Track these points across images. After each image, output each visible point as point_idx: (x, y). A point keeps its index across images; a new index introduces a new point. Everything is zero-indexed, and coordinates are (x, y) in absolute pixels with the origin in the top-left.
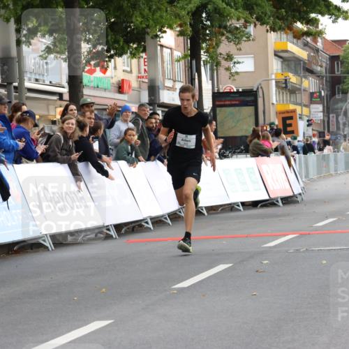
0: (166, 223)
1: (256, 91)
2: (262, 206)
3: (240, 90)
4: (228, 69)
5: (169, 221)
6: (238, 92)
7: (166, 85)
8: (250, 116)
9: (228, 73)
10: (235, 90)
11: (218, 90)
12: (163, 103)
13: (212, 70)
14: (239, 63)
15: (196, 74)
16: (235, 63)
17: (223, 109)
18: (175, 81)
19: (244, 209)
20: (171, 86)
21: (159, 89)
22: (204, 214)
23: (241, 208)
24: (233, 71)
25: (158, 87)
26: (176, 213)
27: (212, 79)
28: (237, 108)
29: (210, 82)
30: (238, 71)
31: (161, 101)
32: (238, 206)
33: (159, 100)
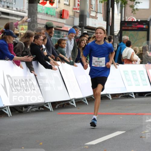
0: (85, 103)
1: (149, 22)
2: (148, 96)
3: (139, 20)
4: (132, 6)
5: (87, 102)
6: (137, 21)
7: (91, 15)
8: (144, 38)
9: (131, 9)
10: (136, 20)
11: (124, 20)
12: (88, 26)
13: (121, 7)
14: (139, 3)
15: (111, 8)
16: (136, 3)
17: (127, 32)
18: (97, 13)
19: (135, 97)
20: (94, 16)
21: (86, 17)
22: (110, 99)
23: (134, 96)
24: (135, 8)
25: (86, 15)
26: (91, 97)
27: (121, 12)
28: (136, 32)
29: (120, 14)
30: (138, 8)
31: (87, 25)
32: (132, 95)
33: (86, 24)
